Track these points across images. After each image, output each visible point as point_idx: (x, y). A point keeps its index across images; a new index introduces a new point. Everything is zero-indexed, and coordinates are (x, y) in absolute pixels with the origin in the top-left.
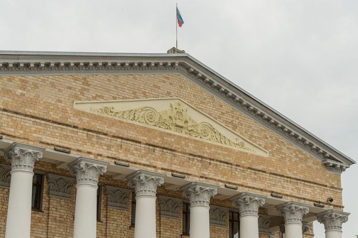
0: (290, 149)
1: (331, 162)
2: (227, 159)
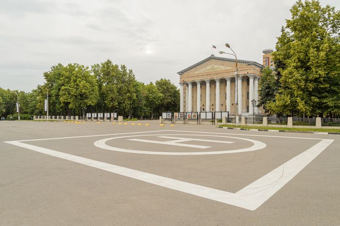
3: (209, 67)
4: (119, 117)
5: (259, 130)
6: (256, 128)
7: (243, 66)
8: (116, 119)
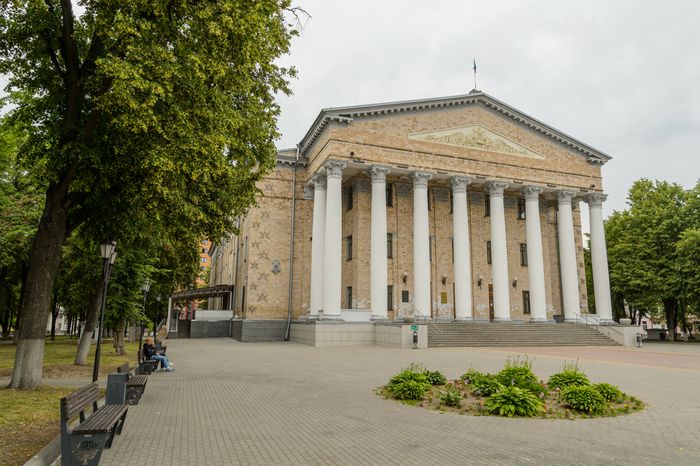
0: (560, 152)
1: (593, 159)
2: (515, 163)
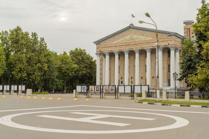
3: (128, 37)
4: (28, 90)
5: (181, 106)
6: (178, 103)
7: (164, 36)
8: (24, 92)
